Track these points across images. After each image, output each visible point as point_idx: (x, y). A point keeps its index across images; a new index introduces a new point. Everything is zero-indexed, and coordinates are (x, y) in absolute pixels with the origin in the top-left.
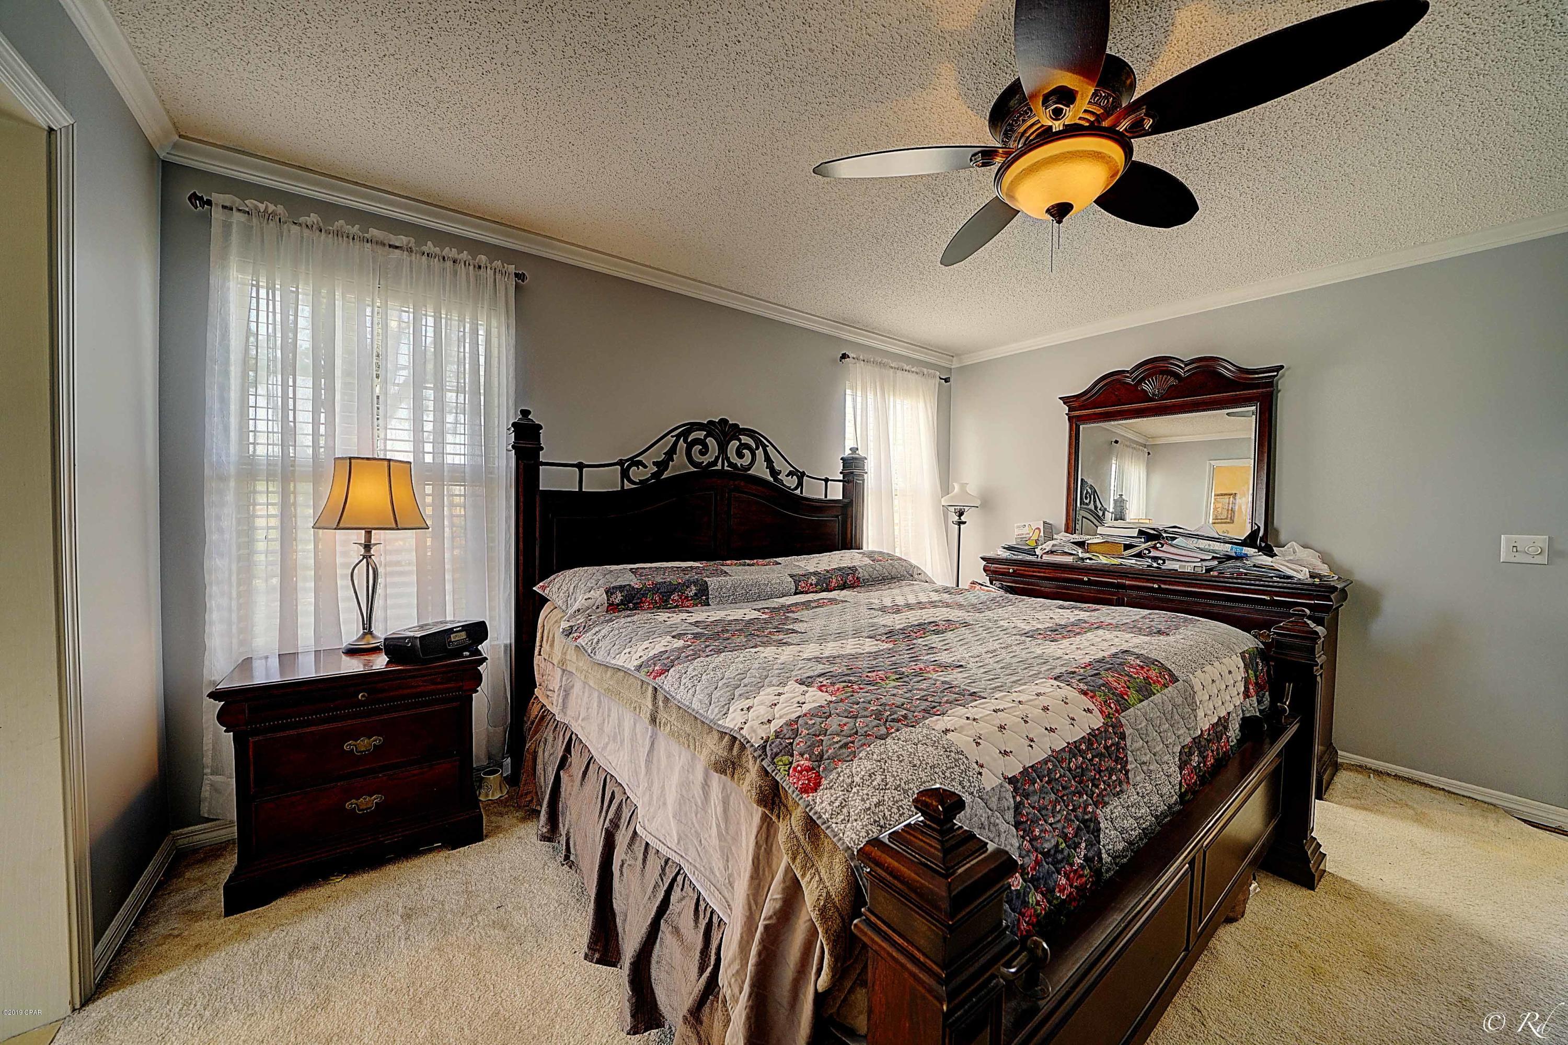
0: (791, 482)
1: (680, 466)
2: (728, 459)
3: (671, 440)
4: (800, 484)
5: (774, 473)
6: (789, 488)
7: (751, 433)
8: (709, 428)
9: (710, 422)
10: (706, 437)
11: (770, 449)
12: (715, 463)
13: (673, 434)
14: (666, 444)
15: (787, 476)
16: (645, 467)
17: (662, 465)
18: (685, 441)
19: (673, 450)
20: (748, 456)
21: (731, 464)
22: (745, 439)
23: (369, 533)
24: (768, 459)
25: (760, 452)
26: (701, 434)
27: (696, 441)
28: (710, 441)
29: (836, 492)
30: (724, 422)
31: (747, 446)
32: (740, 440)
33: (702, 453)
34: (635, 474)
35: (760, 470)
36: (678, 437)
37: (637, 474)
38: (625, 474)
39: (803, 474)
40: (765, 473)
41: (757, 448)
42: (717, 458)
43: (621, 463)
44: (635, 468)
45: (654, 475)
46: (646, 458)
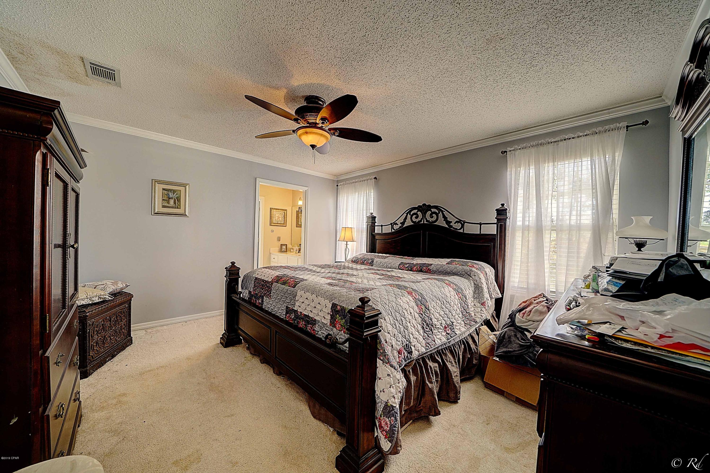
0: (458, 226)
1: (409, 223)
2: (426, 219)
3: (405, 215)
4: (463, 226)
5: (448, 223)
6: (456, 229)
7: (436, 207)
8: (419, 208)
9: (419, 206)
10: (417, 212)
11: (445, 213)
12: (421, 221)
13: (406, 213)
14: (403, 217)
15: (455, 223)
16: (398, 225)
17: (403, 223)
18: (410, 214)
19: (406, 218)
20: (435, 216)
21: (427, 221)
22: (433, 210)
23: (347, 242)
24: (444, 217)
25: (440, 215)
26: (415, 211)
27: (414, 214)
28: (419, 213)
29: (492, 230)
30: (424, 205)
31: (435, 213)
32: (431, 211)
33: (417, 218)
34: (395, 227)
35: (441, 223)
36: (407, 214)
37: (396, 227)
38: (392, 228)
39: (465, 222)
40: (443, 224)
41: (439, 213)
42: (422, 219)
43: (391, 224)
44: (395, 225)
45: (400, 227)
46: (398, 222)
